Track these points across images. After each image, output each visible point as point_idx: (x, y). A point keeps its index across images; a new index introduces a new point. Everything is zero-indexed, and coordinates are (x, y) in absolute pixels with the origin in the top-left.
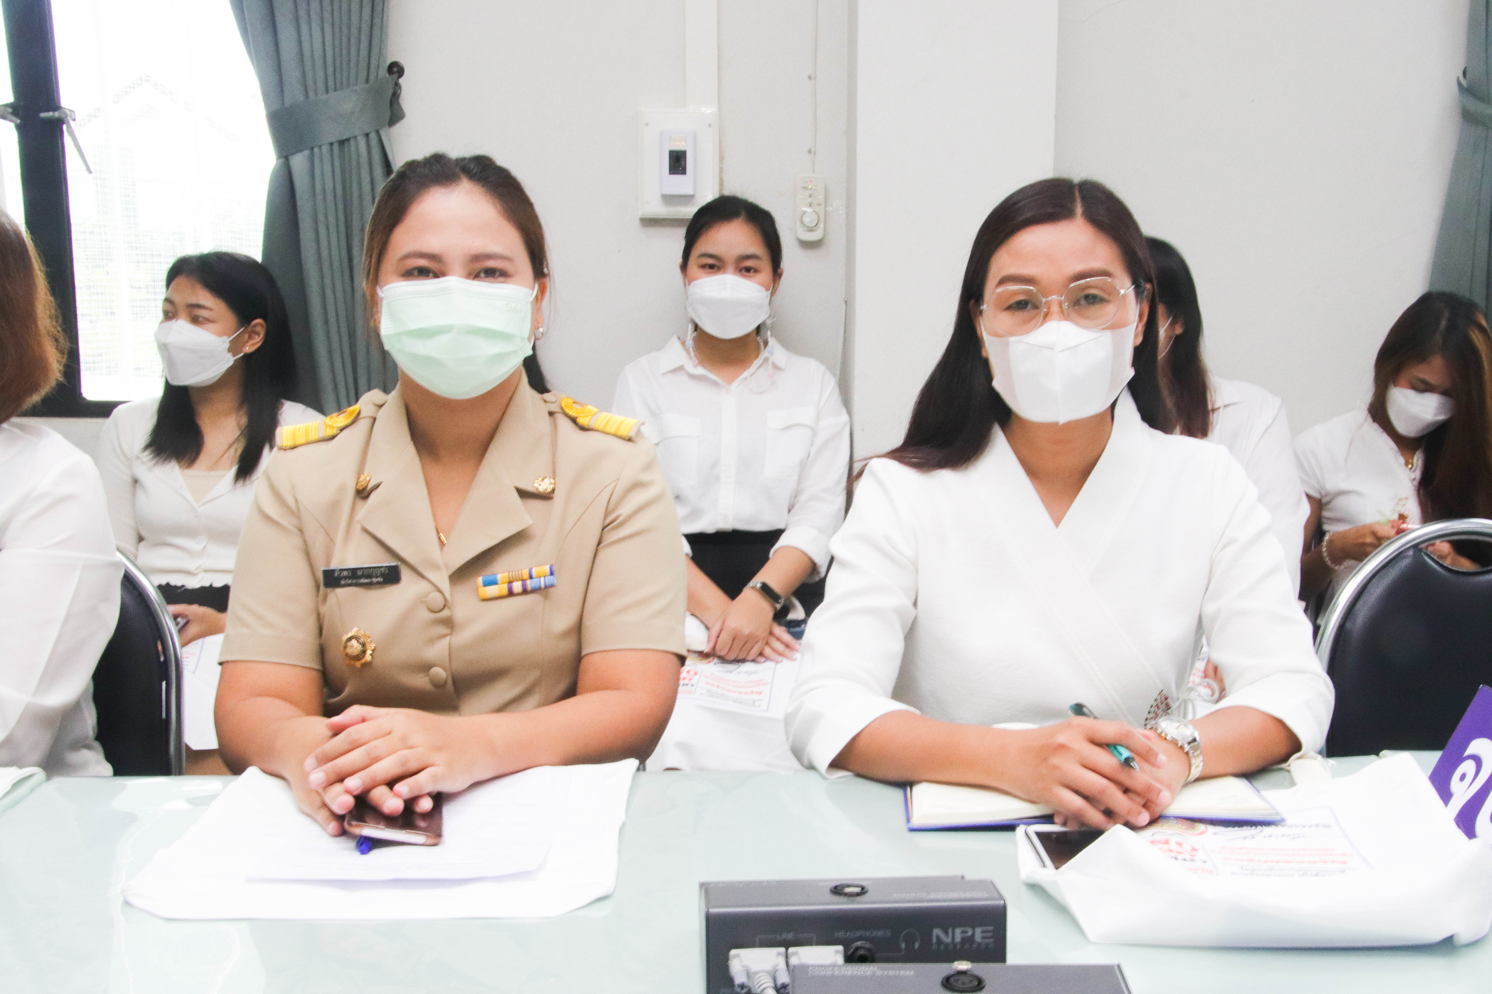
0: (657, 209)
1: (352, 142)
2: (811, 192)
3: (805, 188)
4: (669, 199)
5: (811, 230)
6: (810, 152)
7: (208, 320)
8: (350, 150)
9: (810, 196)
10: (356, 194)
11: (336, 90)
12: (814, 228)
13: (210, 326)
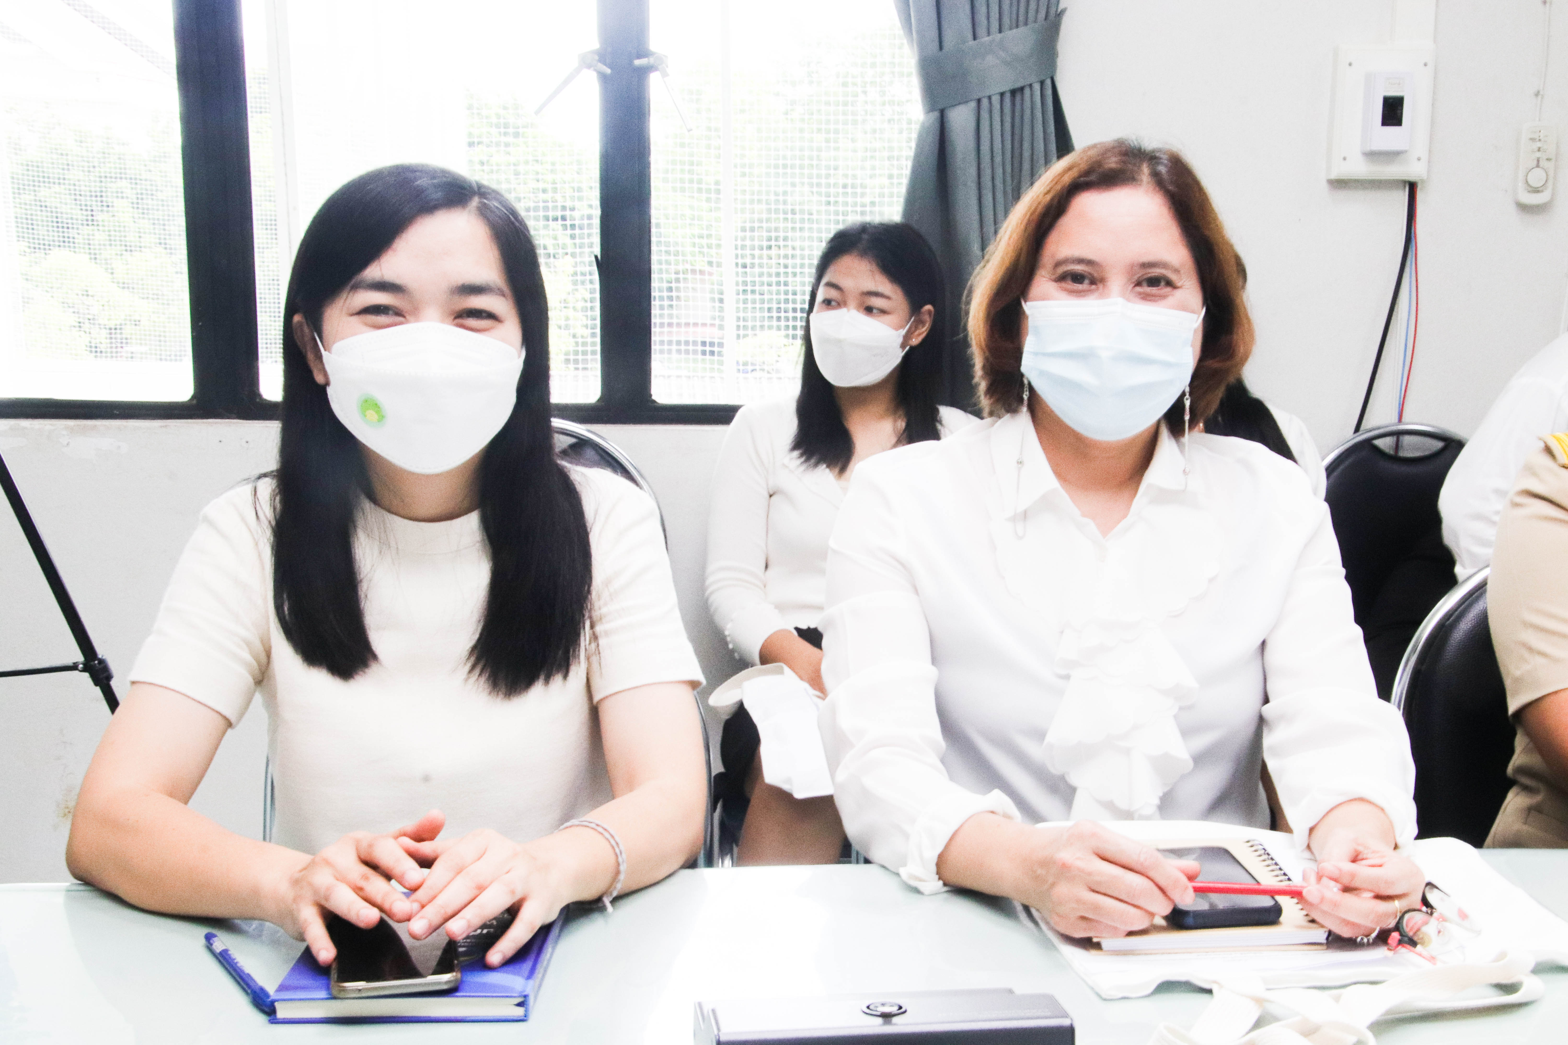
0: (1359, 168)
1: (1027, 92)
2: (1539, 144)
3: (1533, 140)
4: (1373, 156)
5: (1536, 191)
6: (1537, 94)
7: (883, 312)
8: (1022, 100)
9: (1539, 150)
10: (1027, 154)
11: (1011, 29)
12: (1540, 189)
13: (887, 318)
